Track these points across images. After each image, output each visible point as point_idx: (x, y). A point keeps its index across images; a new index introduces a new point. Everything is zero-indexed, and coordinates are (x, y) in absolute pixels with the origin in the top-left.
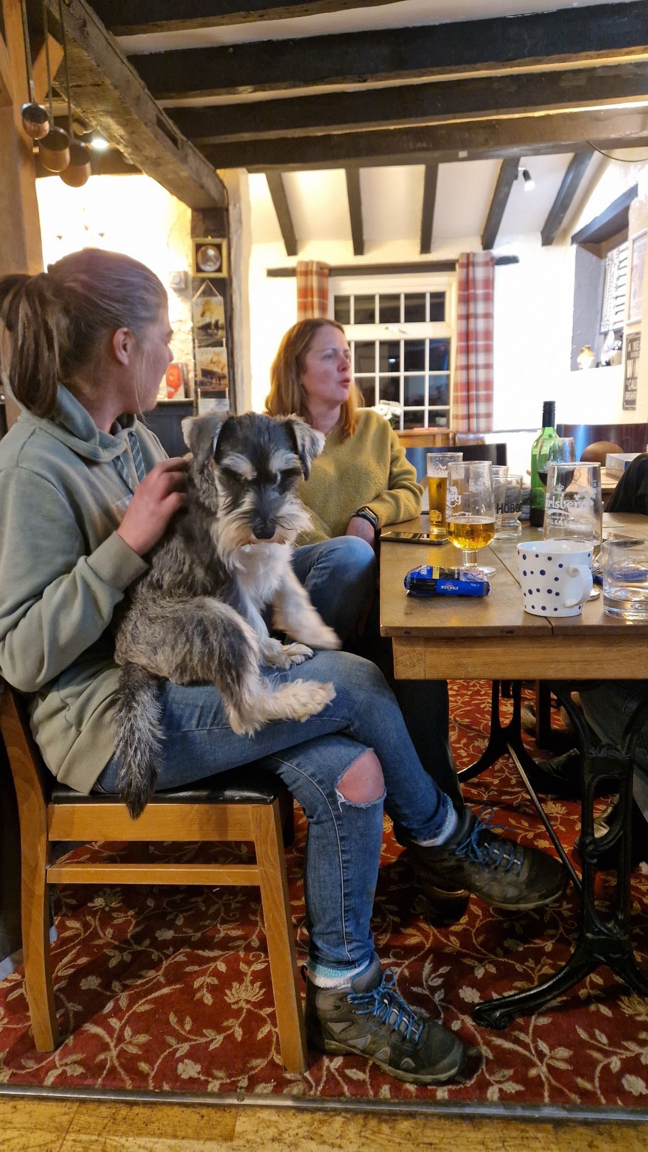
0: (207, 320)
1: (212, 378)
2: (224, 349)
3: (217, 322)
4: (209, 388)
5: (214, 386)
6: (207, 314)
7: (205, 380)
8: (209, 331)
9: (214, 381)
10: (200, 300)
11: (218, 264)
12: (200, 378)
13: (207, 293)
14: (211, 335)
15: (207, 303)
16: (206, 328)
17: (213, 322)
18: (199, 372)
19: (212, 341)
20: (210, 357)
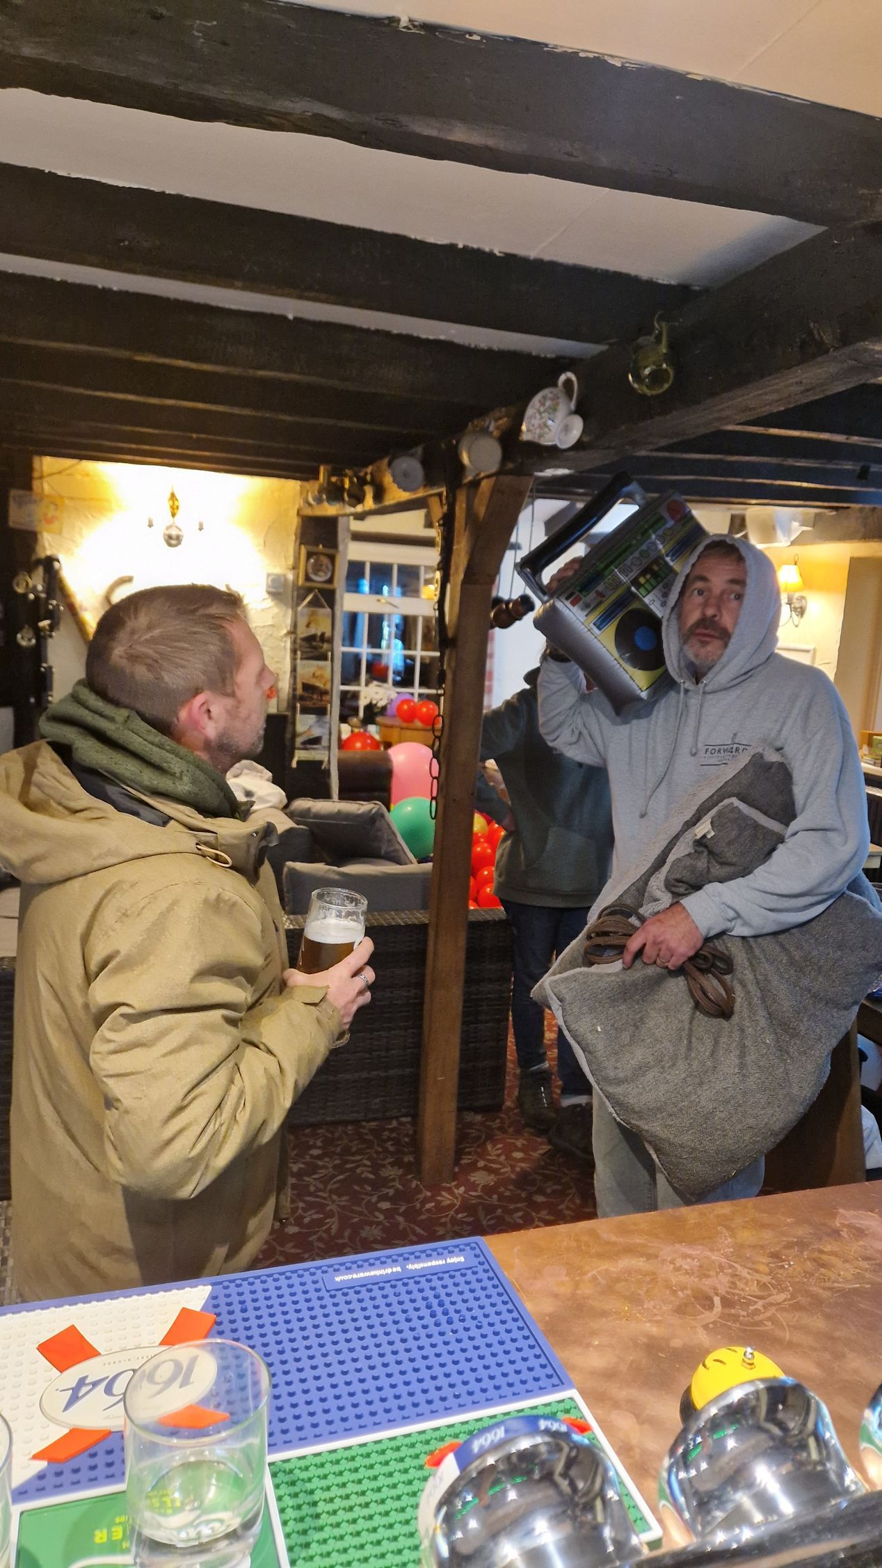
0: (312, 631)
1: (313, 693)
2: (329, 663)
3: (323, 634)
4: (309, 704)
5: (315, 700)
6: (313, 625)
7: (306, 695)
8: (314, 643)
9: (315, 696)
10: (306, 610)
11: (329, 575)
12: (300, 691)
13: (315, 603)
14: (315, 648)
15: (313, 614)
16: (310, 639)
17: (319, 634)
18: (299, 686)
19: (316, 653)
20: (312, 670)
